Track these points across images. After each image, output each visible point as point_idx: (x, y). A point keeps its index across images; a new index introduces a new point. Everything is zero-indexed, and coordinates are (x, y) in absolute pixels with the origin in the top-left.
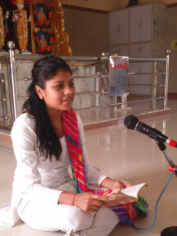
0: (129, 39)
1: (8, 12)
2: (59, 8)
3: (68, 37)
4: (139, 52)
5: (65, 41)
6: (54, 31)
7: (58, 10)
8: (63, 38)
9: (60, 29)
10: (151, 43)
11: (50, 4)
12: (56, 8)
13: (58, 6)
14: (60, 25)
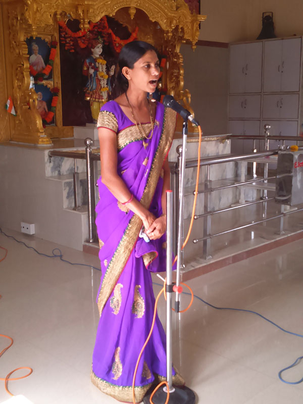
0: (262, 86)
1: (113, 67)
2: (176, 53)
3: (189, 96)
4: (278, 106)
5: (185, 101)
6: (166, 85)
7: (176, 56)
8: (182, 97)
9: (178, 83)
10: (299, 94)
11: (163, 47)
12: (172, 54)
13: (175, 51)
14: (177, 77)
